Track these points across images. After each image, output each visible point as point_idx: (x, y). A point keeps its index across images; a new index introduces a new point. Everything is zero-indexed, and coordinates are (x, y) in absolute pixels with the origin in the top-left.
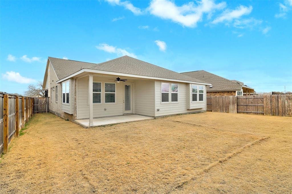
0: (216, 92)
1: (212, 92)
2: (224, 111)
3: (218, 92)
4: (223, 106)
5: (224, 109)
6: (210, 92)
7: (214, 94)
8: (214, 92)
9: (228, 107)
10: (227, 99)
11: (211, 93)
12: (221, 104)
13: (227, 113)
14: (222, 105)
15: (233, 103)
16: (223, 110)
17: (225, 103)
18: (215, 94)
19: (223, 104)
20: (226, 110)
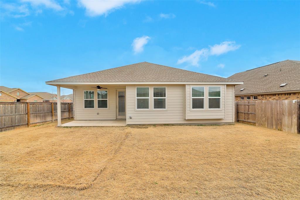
0: (290, 94)
1: (282, 94)
2: (274, 127)
3: (294, 93)
4: (272, 118)
5: (274, 123)
6: (278, 94)
7: (287, 96)
8: (285, 94)
9: (281, 120)
10: (278, 105)
11: (280, 96)
12: (269, 114)
13: (279, 130)
14: (270, 117)
15: (290, 114)
16: (272, 125)
17: (276, 113)
18: (289, 96)
19: (272, 114)
20: (277, 125)
